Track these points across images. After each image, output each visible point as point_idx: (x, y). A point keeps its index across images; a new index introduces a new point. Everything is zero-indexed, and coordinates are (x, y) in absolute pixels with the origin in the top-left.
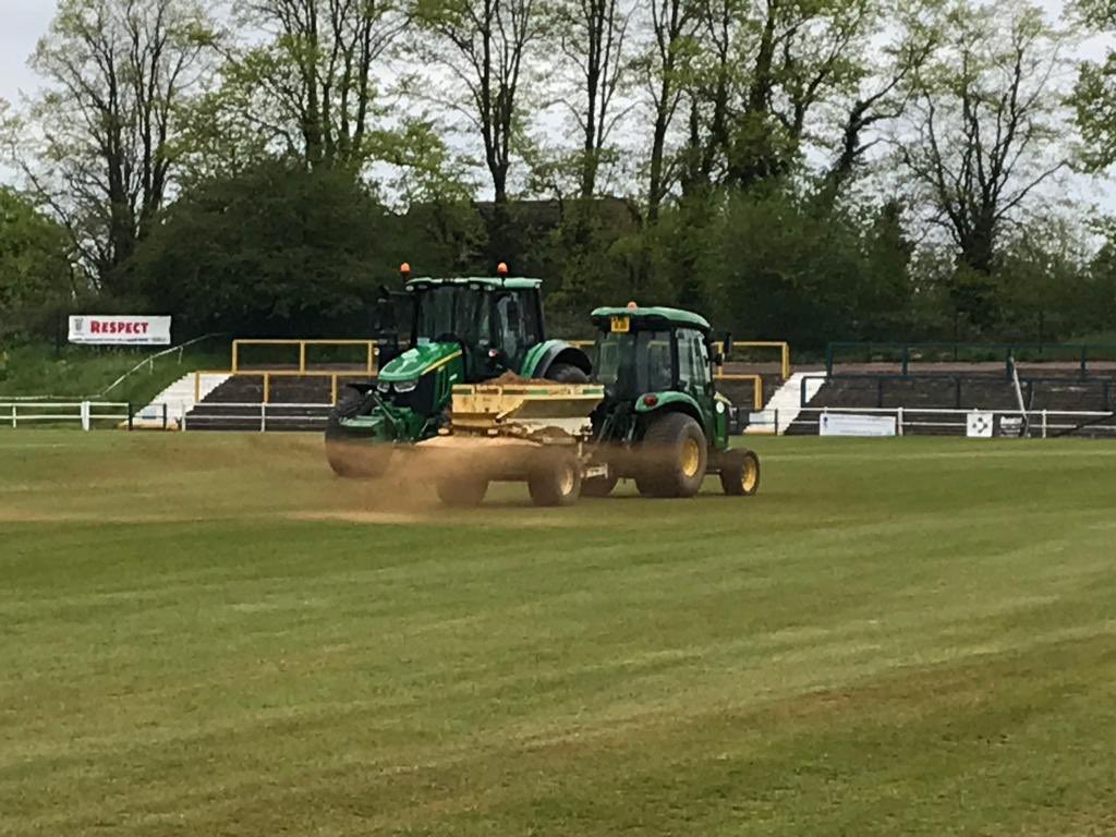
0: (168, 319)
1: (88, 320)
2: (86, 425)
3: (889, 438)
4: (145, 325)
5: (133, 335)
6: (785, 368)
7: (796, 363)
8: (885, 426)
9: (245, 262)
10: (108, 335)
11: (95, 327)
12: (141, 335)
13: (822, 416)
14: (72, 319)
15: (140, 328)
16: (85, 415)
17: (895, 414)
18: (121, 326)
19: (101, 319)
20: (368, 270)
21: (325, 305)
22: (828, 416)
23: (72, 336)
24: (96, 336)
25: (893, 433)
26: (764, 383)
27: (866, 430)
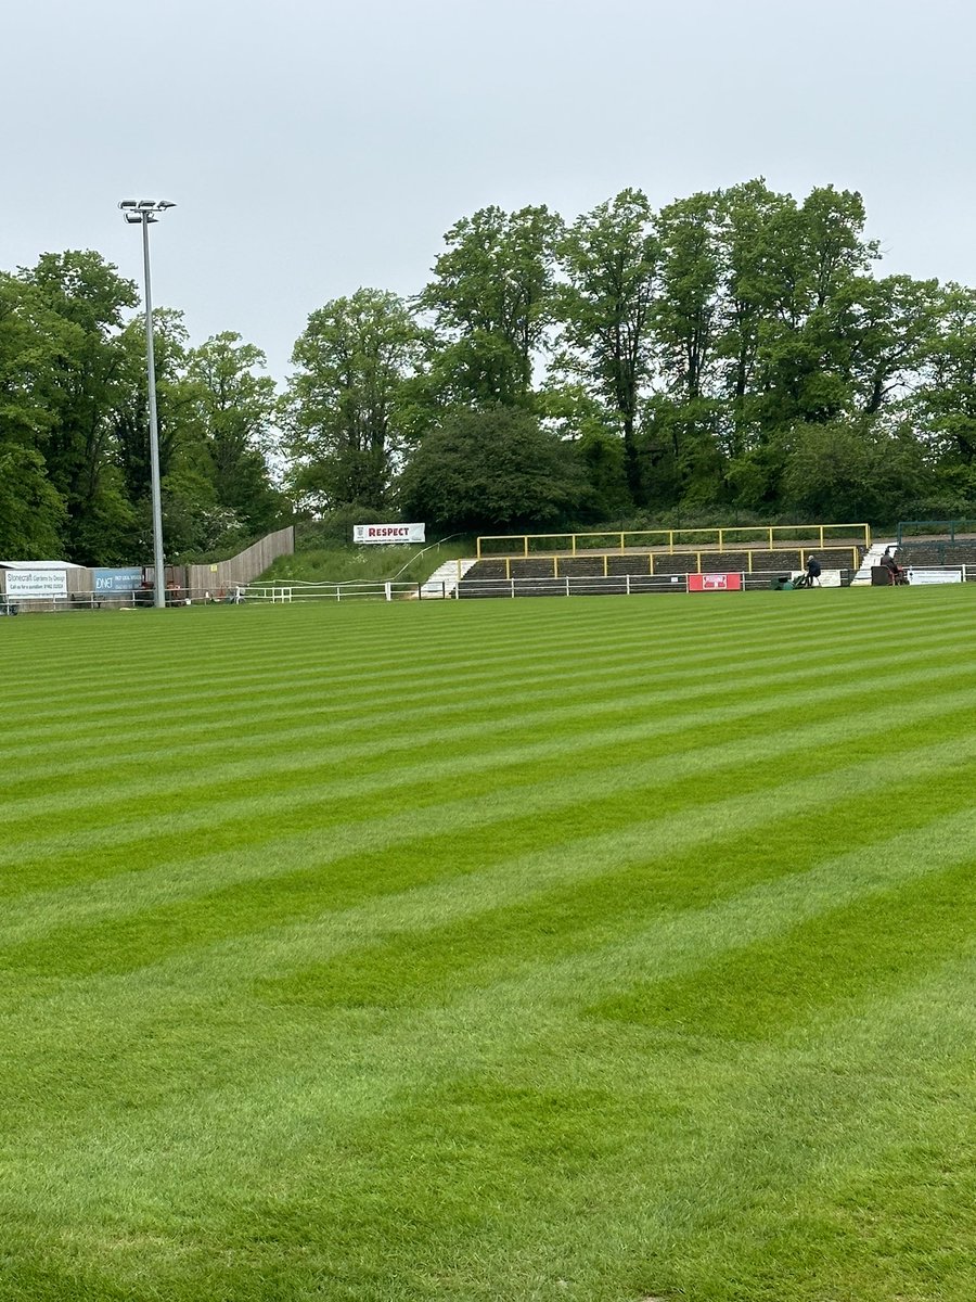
0: (424, 524)
1: (366, 528)
2: (389, 598)
3: (956, 584)
4: (406, 529)
5: (399, 537)
6: (867, 542)
7: (875, 538)
8: (954, 577)
9: (478, 487)
10: (381, 538)
11: (371, 533)
12: (404, 537)
13: (909, 572)
14: (355, 527)
15: (403, 532)
16: (388, 591)
17: (961, 569)
18: (390, 531)
19: (376, 527)
20: (561, 489)
21: (533, 512)
22: (913, 572)
23: (356, 539)
24: (373, 538)
25: (960, 581)
26: (860, 551)
27: (937, 579)
